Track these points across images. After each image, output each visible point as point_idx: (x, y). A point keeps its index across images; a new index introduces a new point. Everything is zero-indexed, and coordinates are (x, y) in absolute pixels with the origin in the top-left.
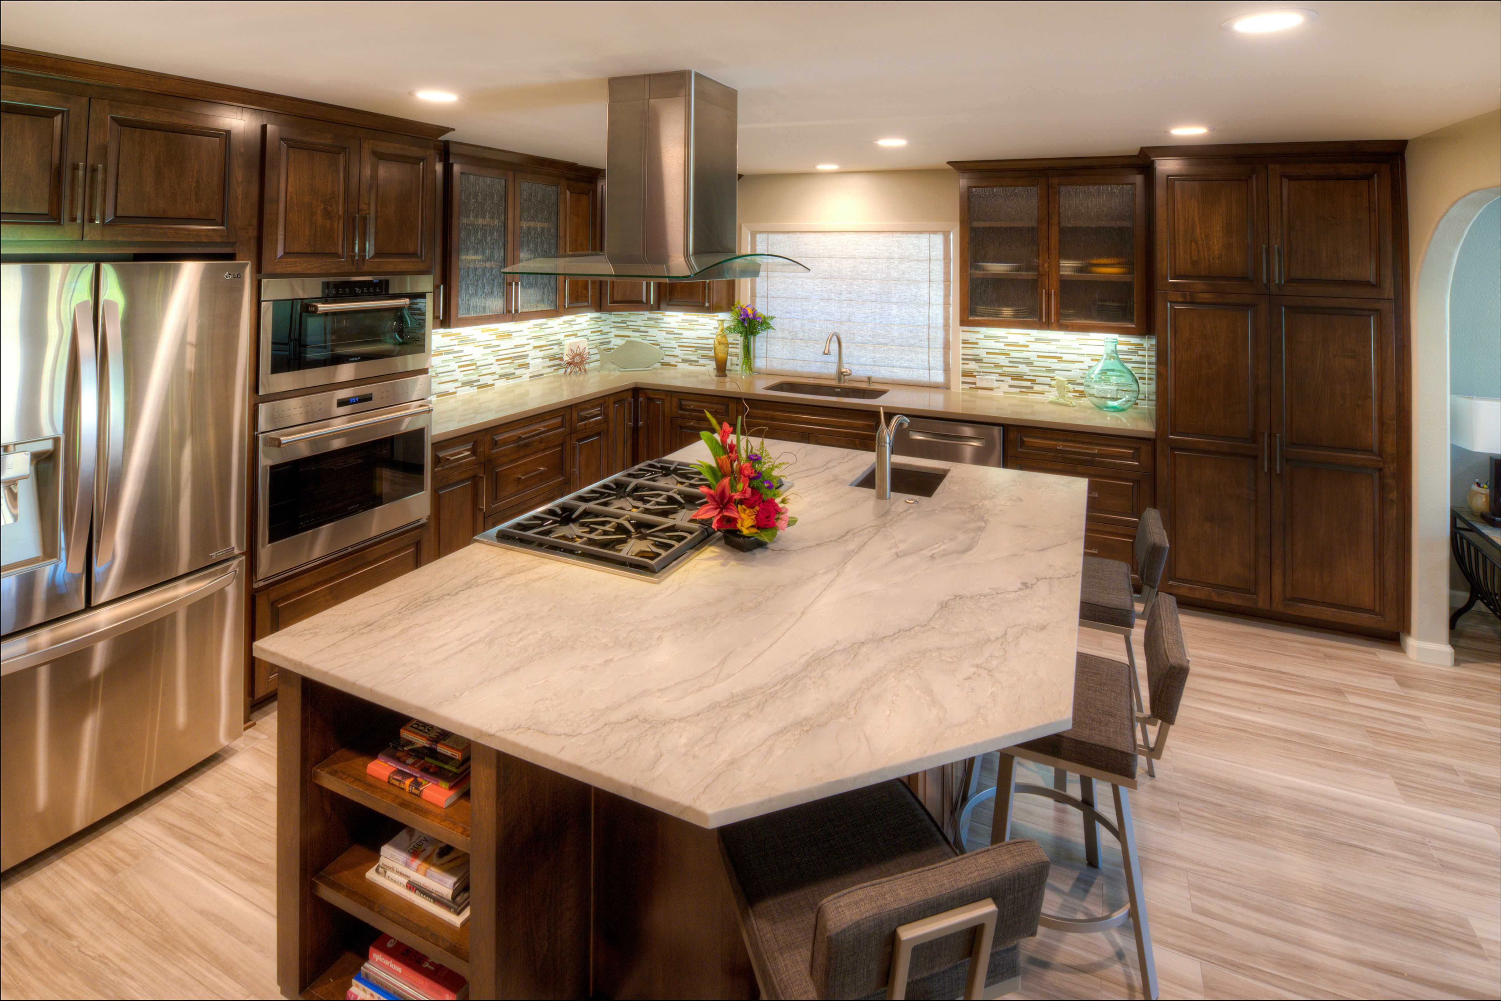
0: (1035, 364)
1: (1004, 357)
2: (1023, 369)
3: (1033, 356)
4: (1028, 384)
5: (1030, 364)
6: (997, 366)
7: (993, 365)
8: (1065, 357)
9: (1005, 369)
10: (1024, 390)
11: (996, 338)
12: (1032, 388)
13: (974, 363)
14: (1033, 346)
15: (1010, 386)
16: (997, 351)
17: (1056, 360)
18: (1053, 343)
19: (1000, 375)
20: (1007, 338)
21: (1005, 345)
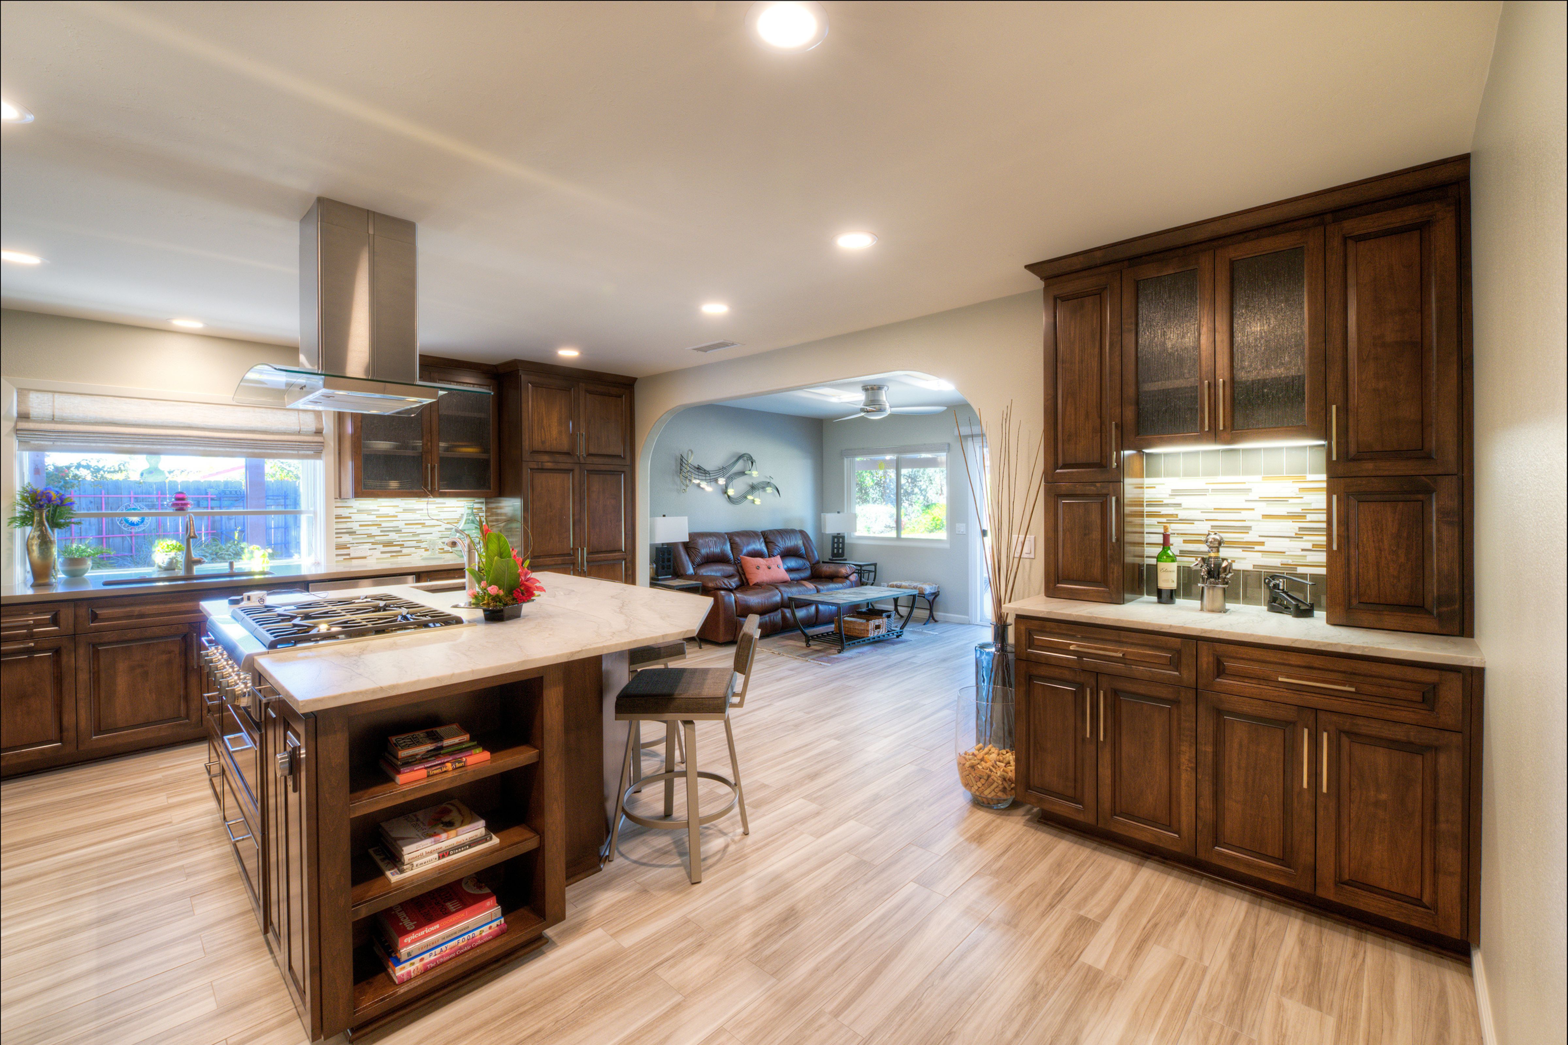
0: (403, 531)
1: (376, 527)
2: (393, 536)
3: (401, 525)
4: (398, 548)
5: (399, 531)
6: (370, 536)
7: (366, 536)
8: (428, 523)
9: (377, 538)
10: (394, 554)
11: (368, 512)
12: (401, 551)
13: (347, 535)
14: (402, 516)
15: (382, 553)
16: (370, 523)
17: (420, 526)
18: (418, 512)
19: (373, 543)
20: (378, 510)
21: (377, 517)
